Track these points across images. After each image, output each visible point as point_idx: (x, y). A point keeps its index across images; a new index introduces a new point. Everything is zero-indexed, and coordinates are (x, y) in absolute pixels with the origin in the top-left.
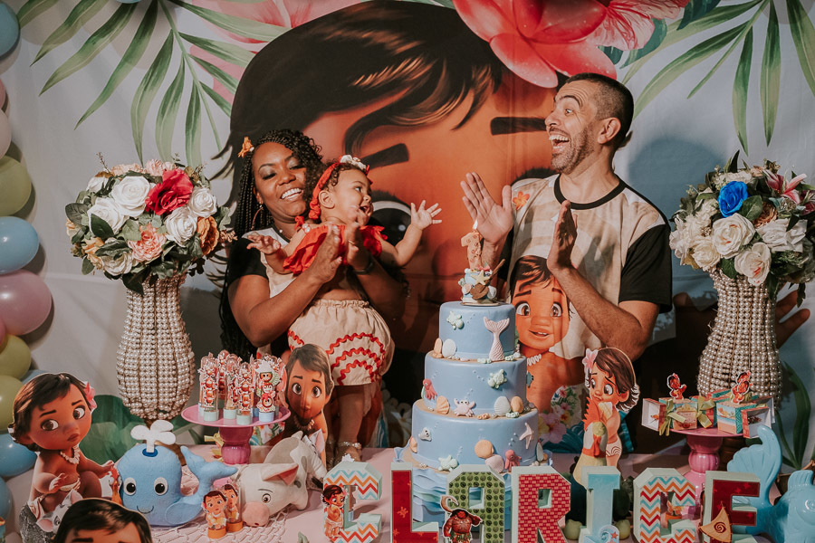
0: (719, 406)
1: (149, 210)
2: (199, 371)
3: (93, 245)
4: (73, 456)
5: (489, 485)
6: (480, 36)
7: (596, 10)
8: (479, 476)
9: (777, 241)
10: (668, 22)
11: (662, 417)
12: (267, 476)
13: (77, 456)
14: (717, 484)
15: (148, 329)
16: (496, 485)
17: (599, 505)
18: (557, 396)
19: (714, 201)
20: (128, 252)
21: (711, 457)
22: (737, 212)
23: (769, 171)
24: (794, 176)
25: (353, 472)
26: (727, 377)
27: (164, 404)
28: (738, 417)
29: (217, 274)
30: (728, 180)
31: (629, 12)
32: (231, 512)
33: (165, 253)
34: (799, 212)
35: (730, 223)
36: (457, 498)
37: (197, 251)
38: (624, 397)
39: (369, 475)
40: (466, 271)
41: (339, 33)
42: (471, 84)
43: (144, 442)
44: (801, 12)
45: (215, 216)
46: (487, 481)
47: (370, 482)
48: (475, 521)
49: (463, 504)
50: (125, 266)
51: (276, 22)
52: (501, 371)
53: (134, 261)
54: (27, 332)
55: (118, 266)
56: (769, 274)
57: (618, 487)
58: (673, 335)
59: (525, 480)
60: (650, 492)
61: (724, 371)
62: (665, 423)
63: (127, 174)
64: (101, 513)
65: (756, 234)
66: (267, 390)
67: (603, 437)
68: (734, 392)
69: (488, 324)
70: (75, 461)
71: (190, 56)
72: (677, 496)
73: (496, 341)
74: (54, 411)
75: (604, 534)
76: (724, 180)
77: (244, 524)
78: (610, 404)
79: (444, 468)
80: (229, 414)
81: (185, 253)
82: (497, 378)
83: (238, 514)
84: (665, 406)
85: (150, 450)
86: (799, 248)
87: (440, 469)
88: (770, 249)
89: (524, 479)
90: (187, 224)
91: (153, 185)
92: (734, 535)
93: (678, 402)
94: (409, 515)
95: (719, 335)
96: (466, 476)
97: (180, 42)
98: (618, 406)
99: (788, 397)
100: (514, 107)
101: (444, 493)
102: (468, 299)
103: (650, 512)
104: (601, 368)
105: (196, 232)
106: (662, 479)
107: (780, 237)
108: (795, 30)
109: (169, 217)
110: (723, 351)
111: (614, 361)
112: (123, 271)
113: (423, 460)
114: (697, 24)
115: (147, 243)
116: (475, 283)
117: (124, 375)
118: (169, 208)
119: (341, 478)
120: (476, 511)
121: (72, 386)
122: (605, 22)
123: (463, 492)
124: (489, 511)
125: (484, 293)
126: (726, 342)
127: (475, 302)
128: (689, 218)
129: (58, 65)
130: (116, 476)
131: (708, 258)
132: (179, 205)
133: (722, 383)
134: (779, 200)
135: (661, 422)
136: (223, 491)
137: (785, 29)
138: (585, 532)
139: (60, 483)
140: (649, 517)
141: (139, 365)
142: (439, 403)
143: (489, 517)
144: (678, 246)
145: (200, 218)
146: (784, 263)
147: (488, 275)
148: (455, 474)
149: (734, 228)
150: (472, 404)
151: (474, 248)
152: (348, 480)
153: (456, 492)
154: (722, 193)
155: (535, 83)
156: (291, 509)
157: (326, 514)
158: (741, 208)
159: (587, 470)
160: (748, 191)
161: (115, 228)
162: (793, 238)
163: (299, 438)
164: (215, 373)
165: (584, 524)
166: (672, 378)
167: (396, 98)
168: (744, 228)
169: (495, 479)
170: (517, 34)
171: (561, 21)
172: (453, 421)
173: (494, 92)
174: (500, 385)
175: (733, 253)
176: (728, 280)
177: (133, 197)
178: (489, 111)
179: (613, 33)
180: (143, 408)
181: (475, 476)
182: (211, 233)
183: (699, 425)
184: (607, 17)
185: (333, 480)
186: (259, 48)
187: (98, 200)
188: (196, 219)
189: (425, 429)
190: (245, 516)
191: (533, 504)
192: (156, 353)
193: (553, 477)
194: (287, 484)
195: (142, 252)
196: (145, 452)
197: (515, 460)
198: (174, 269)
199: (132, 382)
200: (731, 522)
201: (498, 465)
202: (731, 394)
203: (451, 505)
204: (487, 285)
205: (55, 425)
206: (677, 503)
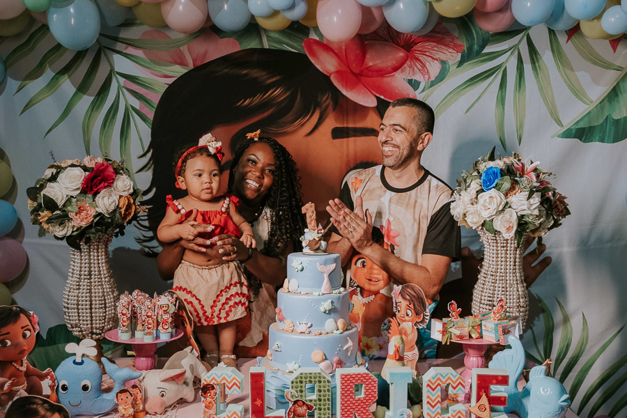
0: (483, 323)
1: (84, 191)
2: (117, 304)
3: (44, 217)
4: (22, 365)
5: (320, 382)
6: (323, 72)
7: (401, 54)
8: (312, 376)
9: (521, 207)
10: (450, 62)
11: (444, 332)
12: (163, 379)
13: (25, 365)
14: (480, 377)
15: (85, 275)
16: (324, 382)
17: (398, 395)
18: (385, 324)
19: (478, 181)
20: (69, 221)
21: (480, 358)
22: (494, 187)
23: (516, 160)
24: (532, 163)
25: (222, 374)
26: (490, 303)
27: (96, 328)
28: (496, 331)
29: (142, 238)
30: (488, 166)
31: (424, 56)
32: (136, 404)
33: (95, 221)
34: (535, 187)
35: (489, 195)
36: (297, 391)
37: (118, 219)
38: (419, 318)
39: (234, 376)
40: (306, 230)
41: (226, 70)
42: (317, 105)
43: (75, 354)
44: (538, 56)
45: (131, 195)
46: (318, 379)
47: (235, 381)
48: (310, 408)
49: (301, 396)
50: (67, 230)
51: (182, 63)
52: (330, 301)
53: (73, 227)
54: (9, 280)
55: (62, 230)
56: (517, 230)
57: (411, 382)
58: (460, 276)
59: (345, 378)
60: (433, 384)
61: (489, 299)
62: (447, 336)
63: (70, 166)
64: (35, 406)
65: (507, 203)
66: (165, 317)
67: (401, 346)
68: (494, 313)
69: (319, 268)
70: (23, 369)
71: (124, 87)
72: (452, 386)
73: (326, 279)
74: (8, 333)
75: (402, 415)
76: (485, 166)
77: (147, 413)
78: (410, 324)
79: (290, 370)
80: (138, 334)
81: (110, 221)
82: (327, 305)
83: (141, 406)
84: (446, 323)
85: (79, 360)
86: (536, 212)
87: (287, 371)
88: (517, 213)
89: (343, 377)
90: (111, 200)
91: (87, 173)
92: (492, 414)
93: (455, 320)
94: (262, 405)
95: (485, 273)
96: (303, 376)
97: (117, 79)
98: (415, 325)
99: (538, 317)
100: (347, 120)
101: (289, 388)
102: (306, 250)
103: (433, 399)
104: (404, 298)
105: (118, 206)
106: (441, 375)
107: (524, 205)
108: (534, 68)
109: (98, 196)
110: (488, 285)
111: (412, 293)
112: (66, 234)
113: (276, 365)
114: (470, 64)
115: (82, 214)
116: (311, 239)
117: (68, 308)
118: (98, 189)
119: (214, 378)
120: (311, 401)
121: (22, 315)
122: (408, 62)
123: (301, 387)
124: (320, 400)
125: (317, 246)
126: (490, 279)
127: (312, 252)
128: (463, 193)
129: (32, 94)
130: (53, 379)
131: (475, 220)
132: (105, 187)
133: (487, 307)
134: (522, 179)
135: (443, 335)
136: (130, 390)
137: (528, 67)
138: (389, 414)
139: (12, 385)
140: (433, 402)
141: (78, 301)
142: (286, 325)
143: (320, 405)
144: (456, 212)
145: (121, 197)
146: (526, 223)
147: (321, 233)
148: (296, 374)
149: (492, 198)
150: (309, 325)
151: (311, 214)
152: (219, 380)
153: (296, 388)
154: (484, 175)
155: (361, 103)
156: (182, 402)
157: (204, 405)
158: (496, 185)
159: (391, 369)
160: (501, 173)
161: (60, 203)
162: (532, 205)
163: (189, 351)
164: (128, 305)
165: (388, 408)
166: (451, 304)
167: (266, 114)
168: (499, 198)
169: (324, 378)
170: (349, 71)
171: (378, 62)
172: (296, 337)
173: (334, 110)
174: (329, 310)
175: (492, 216)
176: (490, 235)
177: (73, 182)
178: (330, 123)
179: (414, 70)
180: (81, 331)
181: (309, 375)
182: (129, 207)
183: (470, 337)
184: (409, 59)
185: (208, 380)
186: (171, 81)
187: (49, 184)
188: (118, 197)
189: (277, 343)
190: (147, 407)
191: (351, 395)
192: (90, 292)
193: (365, 375)
194: (178, 384)
195: (79, 220)
196: (75, 362)
197: (340, 364)
198: (102, 232)
199: (73, 313)
200: (490, 404)
201: (328, 368)
202: (492, 315)
203: (292, 397)
204: (320, 240)
205: (9, 343)
206: (452, 391)
